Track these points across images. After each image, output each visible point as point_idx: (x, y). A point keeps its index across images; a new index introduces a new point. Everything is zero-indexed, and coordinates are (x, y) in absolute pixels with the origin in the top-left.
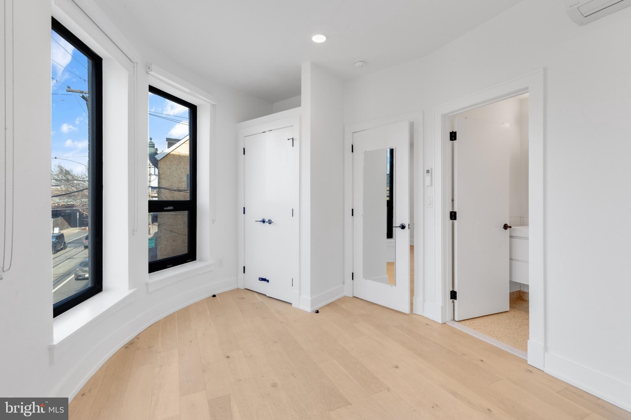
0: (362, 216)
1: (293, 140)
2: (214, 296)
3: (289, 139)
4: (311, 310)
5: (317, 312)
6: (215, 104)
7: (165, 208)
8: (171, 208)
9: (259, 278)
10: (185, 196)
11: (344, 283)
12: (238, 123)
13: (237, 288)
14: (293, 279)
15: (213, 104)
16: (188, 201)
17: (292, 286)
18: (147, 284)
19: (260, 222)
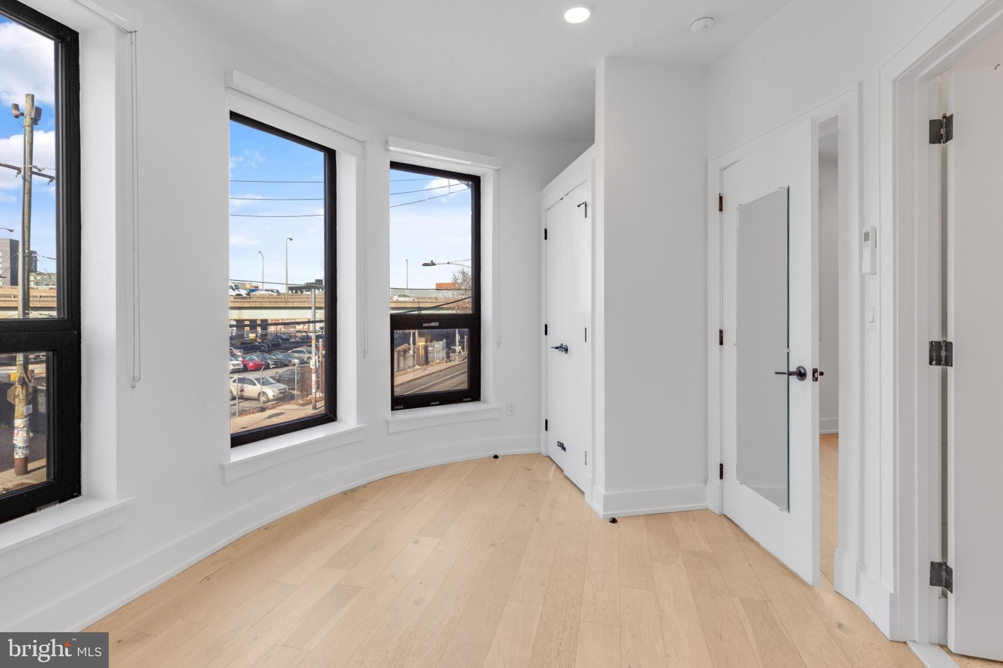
0: (735, 345)
1: (586, 205)
2: (496, 457)
3: (579, 206)
4: (603, 515)
5: (614, 521)
6: (498, 168)
7: (424, 325)
8: (437, 324)
9: (558, 442)
10: (466, 308)
11: (706, 483)
12: (541, 189)
13: (538, 452)
14: (586, 452)
15: (496, 170)
16: (469, 315)
17: (586, 464)
18: (388, 423)
19: (554, 349)
